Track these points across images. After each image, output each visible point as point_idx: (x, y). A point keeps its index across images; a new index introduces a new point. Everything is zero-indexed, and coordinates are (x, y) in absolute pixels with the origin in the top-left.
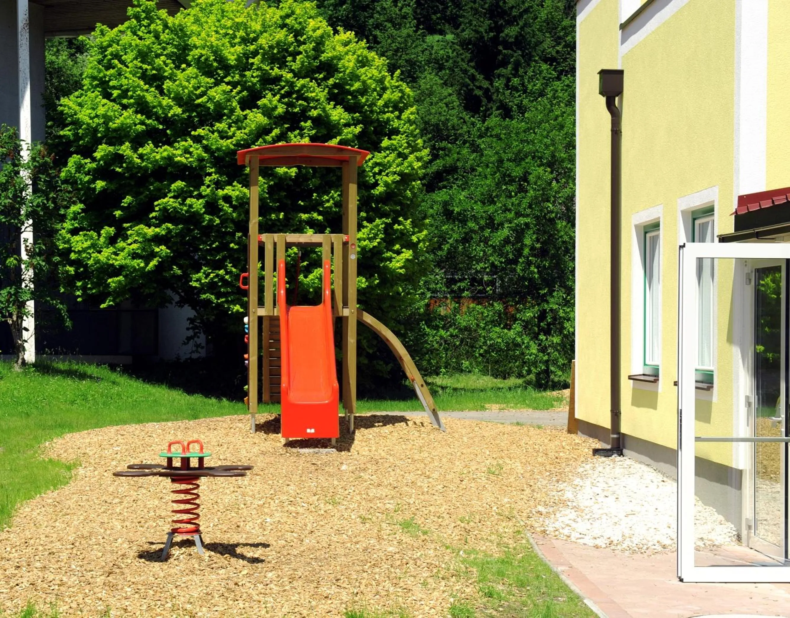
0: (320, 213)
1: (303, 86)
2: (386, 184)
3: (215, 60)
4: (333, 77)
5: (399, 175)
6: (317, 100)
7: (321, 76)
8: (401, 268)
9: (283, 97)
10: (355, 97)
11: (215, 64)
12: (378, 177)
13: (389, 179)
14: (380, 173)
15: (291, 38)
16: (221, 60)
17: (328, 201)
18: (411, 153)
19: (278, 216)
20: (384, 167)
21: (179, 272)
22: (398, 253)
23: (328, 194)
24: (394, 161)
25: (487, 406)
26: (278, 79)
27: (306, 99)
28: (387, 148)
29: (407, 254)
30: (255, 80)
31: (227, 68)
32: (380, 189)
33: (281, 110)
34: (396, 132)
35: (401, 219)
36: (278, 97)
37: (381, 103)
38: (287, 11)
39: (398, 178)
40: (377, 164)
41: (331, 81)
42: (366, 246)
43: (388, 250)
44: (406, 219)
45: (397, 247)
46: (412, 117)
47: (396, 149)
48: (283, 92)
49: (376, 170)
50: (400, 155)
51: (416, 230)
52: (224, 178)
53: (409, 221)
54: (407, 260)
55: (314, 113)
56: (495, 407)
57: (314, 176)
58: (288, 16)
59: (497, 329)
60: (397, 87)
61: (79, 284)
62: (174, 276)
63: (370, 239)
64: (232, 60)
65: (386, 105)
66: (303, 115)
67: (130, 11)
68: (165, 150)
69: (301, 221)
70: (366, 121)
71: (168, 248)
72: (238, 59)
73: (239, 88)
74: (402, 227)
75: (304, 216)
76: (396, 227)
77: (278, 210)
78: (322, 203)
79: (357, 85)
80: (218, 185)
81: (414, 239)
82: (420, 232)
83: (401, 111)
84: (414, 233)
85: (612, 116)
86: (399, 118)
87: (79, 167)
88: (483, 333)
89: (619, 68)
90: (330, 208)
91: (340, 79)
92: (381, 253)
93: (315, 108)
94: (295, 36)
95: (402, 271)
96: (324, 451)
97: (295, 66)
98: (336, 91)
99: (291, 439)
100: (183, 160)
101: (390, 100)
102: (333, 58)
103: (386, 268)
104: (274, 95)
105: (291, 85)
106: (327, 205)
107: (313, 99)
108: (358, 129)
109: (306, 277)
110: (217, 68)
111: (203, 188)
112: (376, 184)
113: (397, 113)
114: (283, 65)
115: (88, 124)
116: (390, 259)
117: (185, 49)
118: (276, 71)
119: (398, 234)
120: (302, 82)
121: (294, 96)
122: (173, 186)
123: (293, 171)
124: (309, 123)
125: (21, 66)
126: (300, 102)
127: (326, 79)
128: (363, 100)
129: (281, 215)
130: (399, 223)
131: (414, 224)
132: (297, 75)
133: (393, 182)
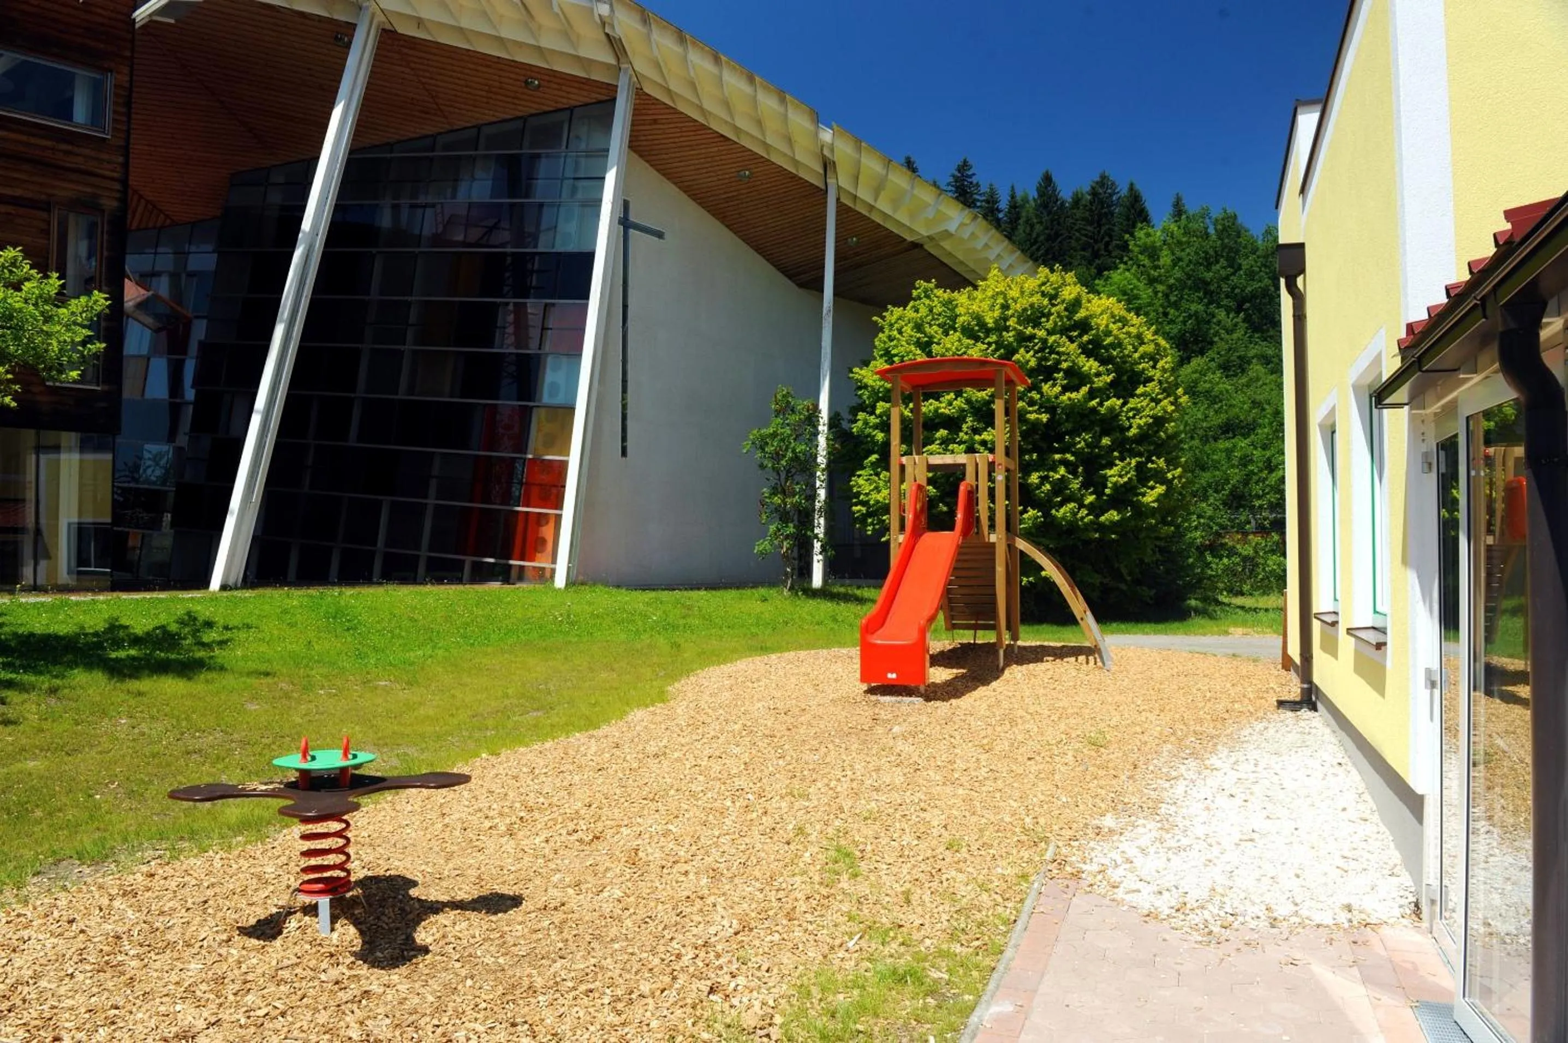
0: (1073, 454)
1: (1055, 341)
2: (1139, 427)
3: (977, 325)
4: (1087, 333)
5: (1151, 417)
6: (1068, 354)
7: (1076, 334)
8: (1153, 502)
9: (1036, 352)
10: (1107, 350)
11: (977, 328)
12: (1132, 420)
13: (1142, 422)
14: (1134, 417)
15: (1046, 302)
16: (982, 324)
17: (1080, 442)
18: (1165, 398)
19: (1031, 456)
20: (1137, 411)
21: (945, 509)
22: (1152, 488)
23: (1079, 436)
24: (1148, 405)
25: (1232, 630)
26: (1032, 337)
27: (1058, 353)
28: (1142, 395)
29: (1160, 489)
30: (1011, 339)
31: (988, 332)
32: (1133, 431)
33: (1033, 363)
34: (1150, 380)
35: (1154, 458)
36: (1032, 353)
37: (1136, 355)
38: (1043, 279)
39: (1151, 421)
40: (1132, 409)
41: (1085, 338)
42: (1117, 481)
43: (1144, 486)
44: (1159, 458)
45: (1151, 483)
46: (1167, 366)
47: (1150, 395)
48: (1036, 348)
49: (1131, 414)
50: (1152, 400)
51: (1171, 468)
52: (981, 425)
53: (1162, 460)
54: (1160, 495)
55: (1064, 365)
56: (1238, 631)
57: (1067, 420)
58: (1044, 284)
59: (1274, 557)
60: (1153, 341)
61: (870, 520)
62: (942, 513)
63: (1121, 476)
64: (990, 322)
65: (1142, 357)
66: (1055, 368)
67: (915, 293)
68: (931, 404)
69: (1054, 461)
70: (1119, 370)
71: (934, 488)
72: (996, 322)
73: (994, 346)
74: (1154, 466)
75: (1057, 457)
76: (1150, 465)
77: (1030, 452)
78: (1075, 444)
79: (1108, 340)
80: (976, 431)
81: (1169, 476)
82: (1175, 469)
83: (1156, 362)
84: (1169, 471)
85: (1294, 299)
86: (1154, 367)
87: (866, 423)
88: (1261, 561)
89: (1301, 241)
90: (1082, 448)
91: (1093, 335)
92: (1135, 488)
93: (1066, 361)
94: (1050, 300)
95: (1155, 505)
96: (907, 699)
97: (1049, 325)
98: (1090, 346)
99: (873, 685)
100: (947, 411)
101: (1145, 353)
102: (1087, 318)
103: (1139, 501)
104: (1027, 352)
105: (1044, 341)
106: (1079, 446)
107: (1063, 353)
108: (1109, 379)
109: (1057, 511)
110: (979, 331)
111: (961, 434)
112: (1131, 427)
113: (1151, 363)
114: (1037, 324)
115: (872, 387)
116: (1144, 495)
117: (954, 318)
118: (1029, 331)
119: (1153, 472)
120: (1053, 338)
121: (1047, 351)
122: (938, 435)
123: (1044, 417)
124: (1061, 374)
125: (823, 344)
126: (1053, 356)
127: (1080, 336)
128: (1115, 353)
129: (1035, 456)
130: (1153, 462)
131: (1168, 462)
132: (1050, 333)
133: (1146, 424)
